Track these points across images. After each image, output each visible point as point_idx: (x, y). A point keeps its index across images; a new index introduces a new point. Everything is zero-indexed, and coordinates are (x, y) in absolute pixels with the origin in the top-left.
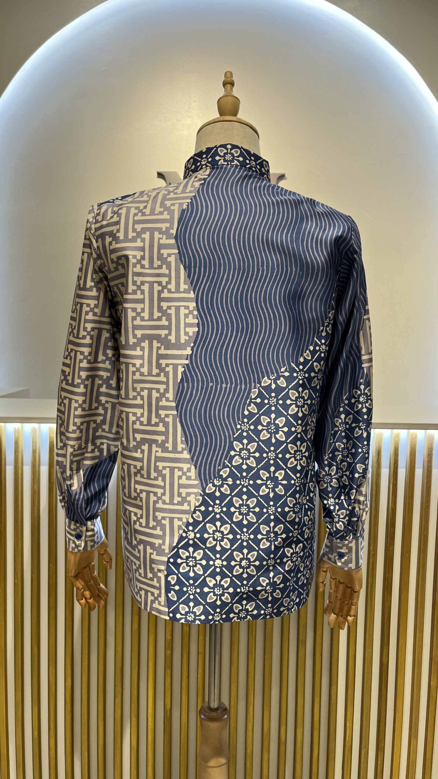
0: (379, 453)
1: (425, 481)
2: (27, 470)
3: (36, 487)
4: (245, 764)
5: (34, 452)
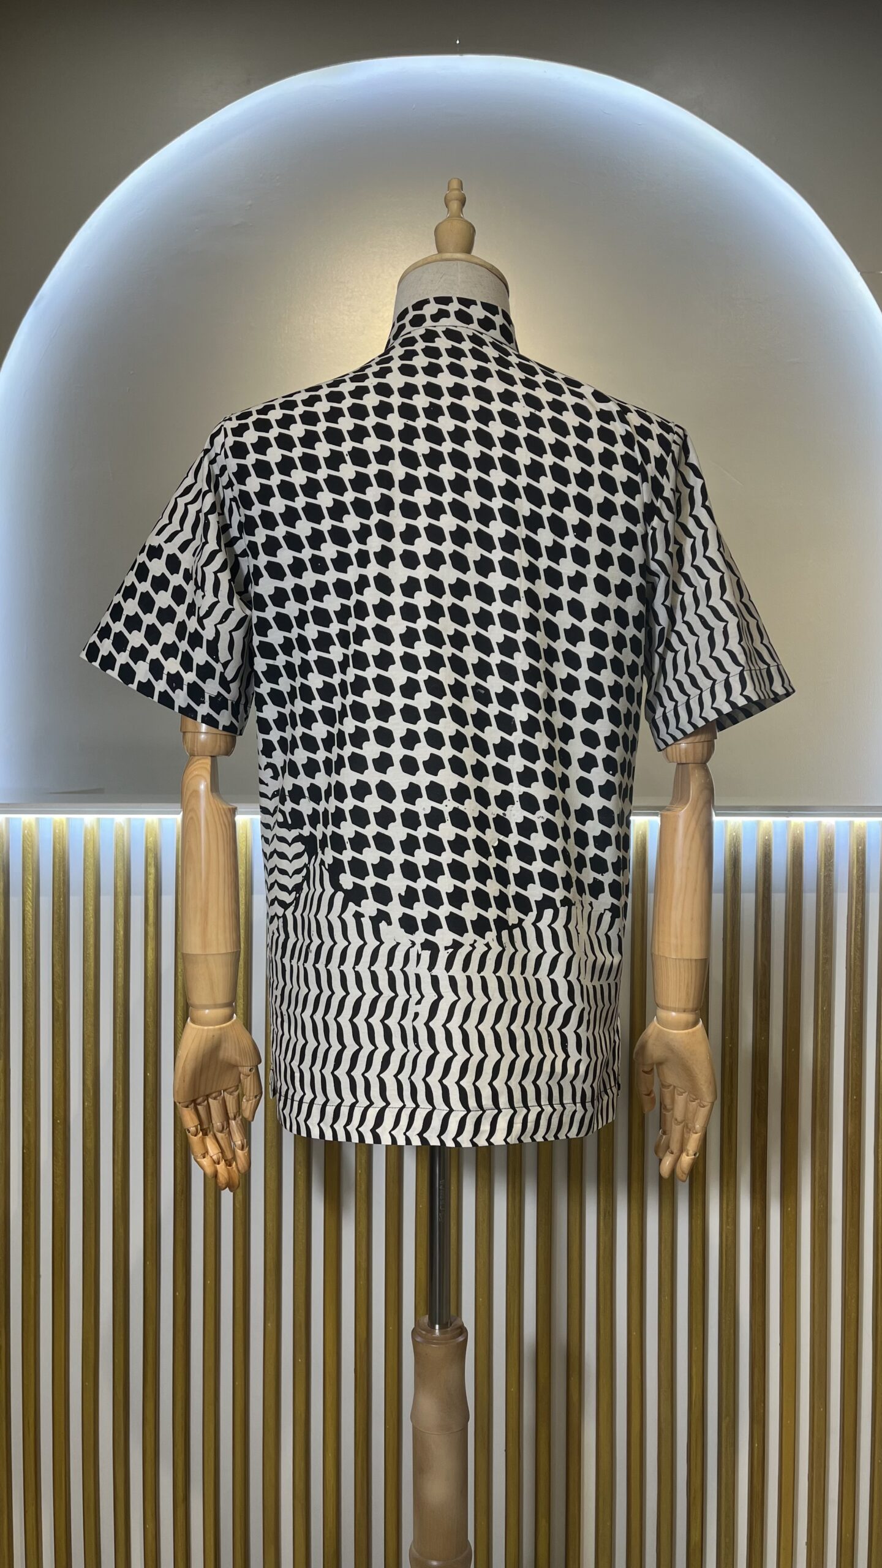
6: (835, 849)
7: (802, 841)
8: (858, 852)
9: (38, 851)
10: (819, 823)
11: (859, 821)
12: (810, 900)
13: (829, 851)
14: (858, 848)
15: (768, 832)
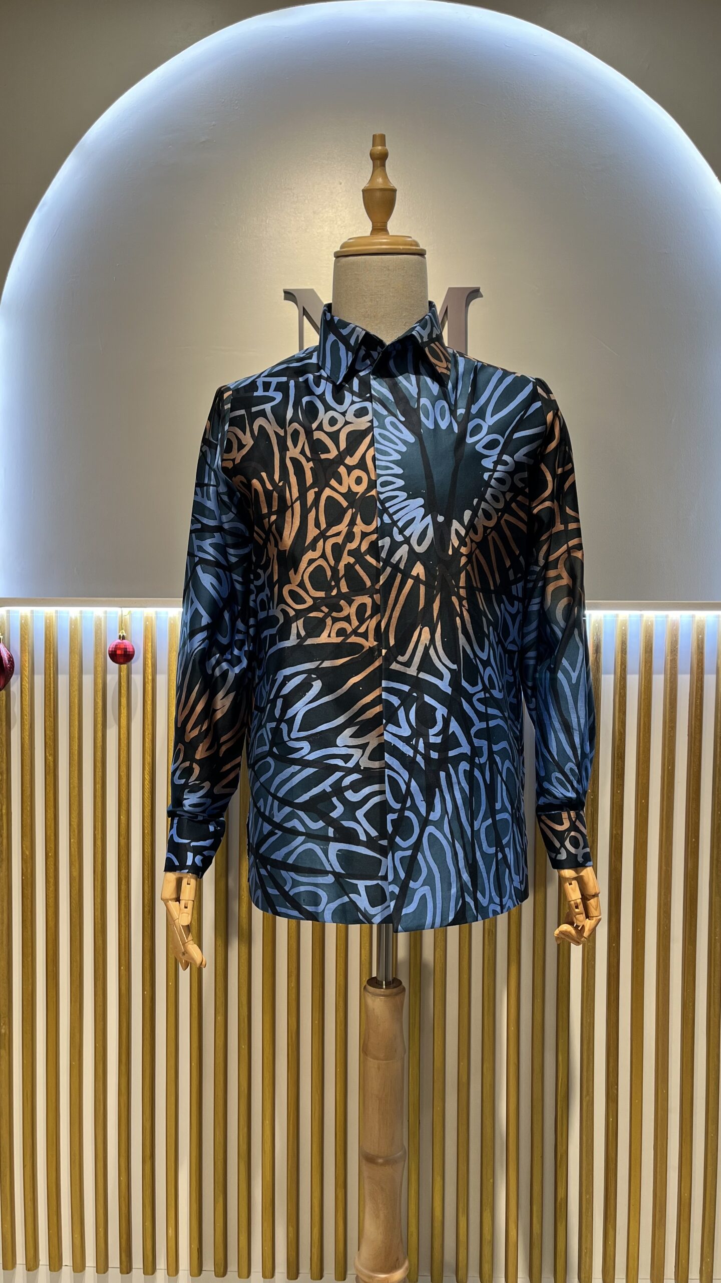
6: (679, 638)
7: (652, 631)
8: (698, 640)
9: (33, 637)
10: (667, 616)
11: (700, 614)
12: (659, 682)
13: (674, 639)
14: (698, 637)
15: (624, 624)
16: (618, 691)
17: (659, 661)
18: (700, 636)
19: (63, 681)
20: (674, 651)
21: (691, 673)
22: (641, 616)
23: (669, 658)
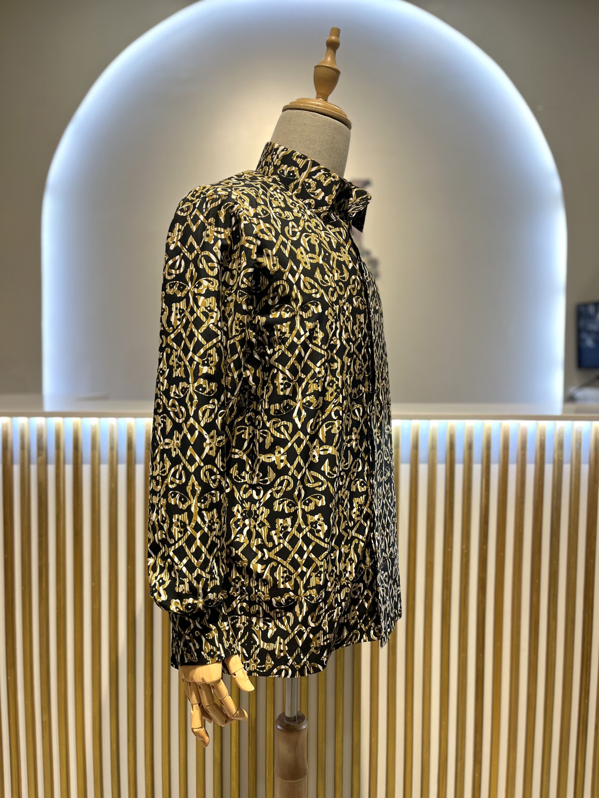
0: (470, 447)
1: (520, 476)
2: (104, 469)
3: (113, 485)
4: (335, 778)
5: (112, 449)
10: (519, 424)
11: (542, 423)
12: (513, 469)
15: (489, 429)
16: (484, 476)
17: (513, 454)
18: (543, 438)
19: (86, 470)
20: (524, 448)
21: (536, 463)
22: (501, 424)
23: (520, 453)
